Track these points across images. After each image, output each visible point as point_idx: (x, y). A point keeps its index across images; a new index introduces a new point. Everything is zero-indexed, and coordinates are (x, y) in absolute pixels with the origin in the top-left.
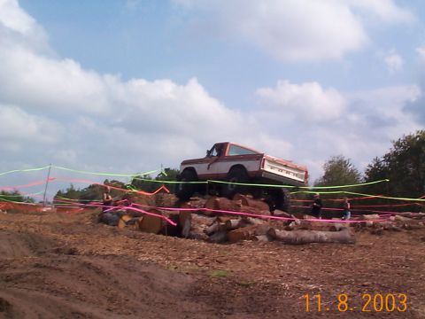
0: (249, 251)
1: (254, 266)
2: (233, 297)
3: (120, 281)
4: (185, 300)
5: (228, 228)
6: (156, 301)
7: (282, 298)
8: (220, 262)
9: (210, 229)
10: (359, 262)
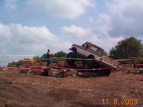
0: (70, 80)
1: (70, 84)
2: (63, 95)
3: (25, 92)
4: (47, 97)
5: (63, 73)
6: (38, 97)
7: (79, 95)
8: (59, 84)
9: (57, 73)
10: (105, 81)
